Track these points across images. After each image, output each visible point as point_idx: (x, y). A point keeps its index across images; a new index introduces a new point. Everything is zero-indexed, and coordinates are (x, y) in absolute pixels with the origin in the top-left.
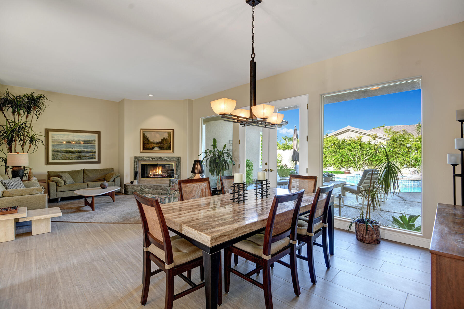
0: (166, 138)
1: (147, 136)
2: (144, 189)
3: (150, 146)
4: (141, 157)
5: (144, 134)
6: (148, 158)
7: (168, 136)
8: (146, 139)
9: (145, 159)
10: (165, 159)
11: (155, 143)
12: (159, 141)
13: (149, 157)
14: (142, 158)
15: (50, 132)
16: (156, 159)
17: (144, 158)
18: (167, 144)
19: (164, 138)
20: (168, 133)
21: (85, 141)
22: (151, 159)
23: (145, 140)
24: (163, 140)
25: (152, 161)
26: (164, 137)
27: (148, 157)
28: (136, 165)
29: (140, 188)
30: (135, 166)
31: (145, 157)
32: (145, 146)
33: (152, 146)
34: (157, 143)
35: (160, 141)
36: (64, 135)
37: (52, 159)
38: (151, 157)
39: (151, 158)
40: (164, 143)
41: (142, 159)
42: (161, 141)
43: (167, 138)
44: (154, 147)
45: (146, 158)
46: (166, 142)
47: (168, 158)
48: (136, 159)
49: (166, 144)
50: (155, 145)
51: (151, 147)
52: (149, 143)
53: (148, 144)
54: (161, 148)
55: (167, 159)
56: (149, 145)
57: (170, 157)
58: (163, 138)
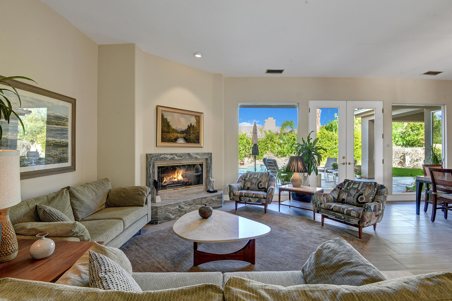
0: (194, 126)
1: (166, 120)
2: (184, 207)
3: (171, 136)
4: (161, 154)
5: (163, 116)
6: (172, 156)
7: (196, 123)
8: (165, 124)
9: (167, 158)
10: (195, 156)
11: (179, 132)
12: (184, 129)
13: (174, 154)
14: (162, 156)
16: (183, 157)
17: (166, 156)
18: (194, 134)
19: (191, 125)
20: (196, 118)
22: (176, 158)
23: (164, 126)
24: (191, 127)
25: (177, 160)
26: (191, 124)
27: (172, 154)
28: (152, 169)
31: (167, 154)
32: (164, 136)
33: (174, 136)
34: (182, 132)
35: (186, 129)
38: (176, 155)
39: (175, 156)
40: (192, 132)
41: (162, 158)
42: (187, 128)
43: (195, 125)
44: (178, 138)
45: (168, 156)
46: (193, 130)
47: (199, 156)
48: (153, 158)
49: (194, 135)
50: (179, 135)
51: (173, 138)
52: (170, 131)
53: (169, 132)
54: (187, 140)
55: (197, 156)
56: (171, 134)
57: (202, 153)
58: (189, 125)
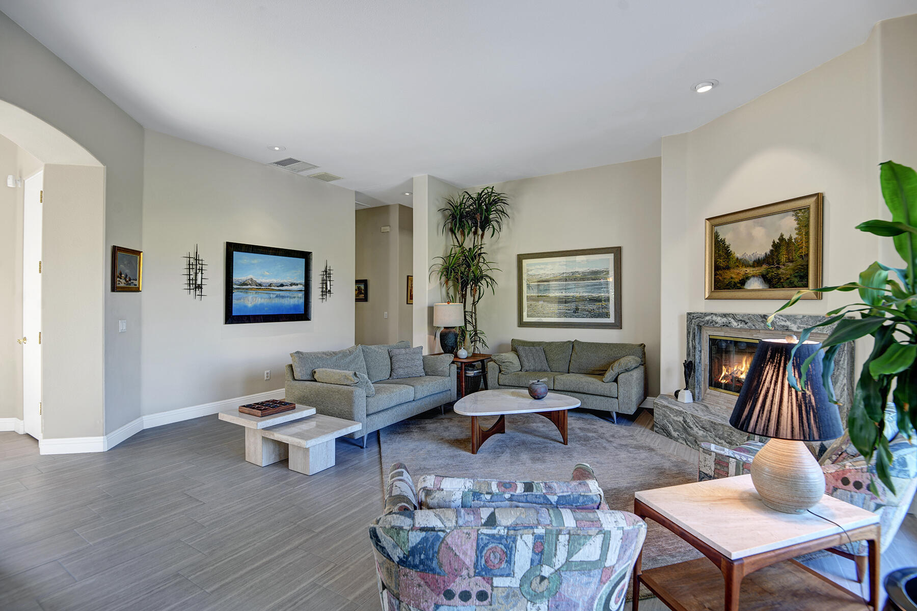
0: (790, 239)
1: (723, 241)
3: (733, 276)
4: (706, 315)
5: (717, 236)
6: (724, 320)
7: (799, 229)
8: (720, 252)
9: (716, 323)
10: (783, 323)
11: (751, 263)
12: (763, 254)
13: (729, 315)
14: (707, 318)
15: (524, 261)
16: (749, 324)
17: (715, 318)
18: (792, 262)
19: (782, 239)
20: (796, 215)
21: (586, 274)
22: (734, 324)
23: (720, 256)
24: (780, 245)
25: (736, 329)
26: (782, 236)
27: (725, 315)
28: (692, 341)
29: (681, 419)
30: (690, 341)
31: (716, 315)
32: (720, 278)
33: (738, 274)
34: (758, 263)
35: (768, 253)
36: (546, 264)
37: (528, 316)
38: (734, 316)
39: (732, 320)
40: (783, 259)
41: (708, 321)
42: (771, 251)
43: (794, 236)
44: (748, 278)
45: (719, 319)
46: (788, 252)
47: (795, 323)
48: (693, 321)
49: (791, 264)
50: (749, 270)
51: (737, 280)
52: (731, 264)
53: (728, 268)
54: (771, 282)
55: (788, 323)
56: (732, 270)
57: (804, 317)
58: (777, 241)
